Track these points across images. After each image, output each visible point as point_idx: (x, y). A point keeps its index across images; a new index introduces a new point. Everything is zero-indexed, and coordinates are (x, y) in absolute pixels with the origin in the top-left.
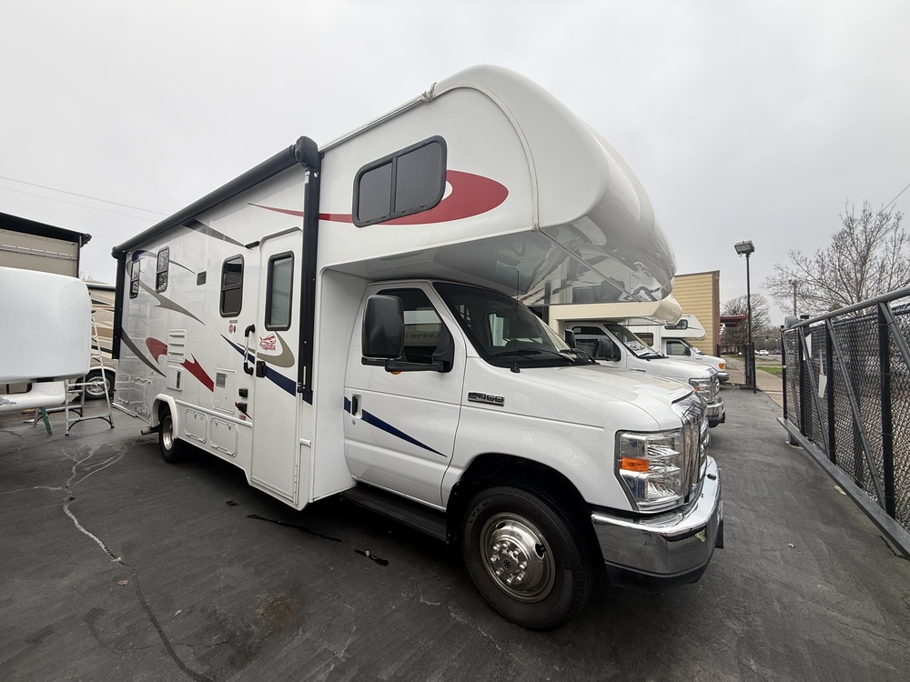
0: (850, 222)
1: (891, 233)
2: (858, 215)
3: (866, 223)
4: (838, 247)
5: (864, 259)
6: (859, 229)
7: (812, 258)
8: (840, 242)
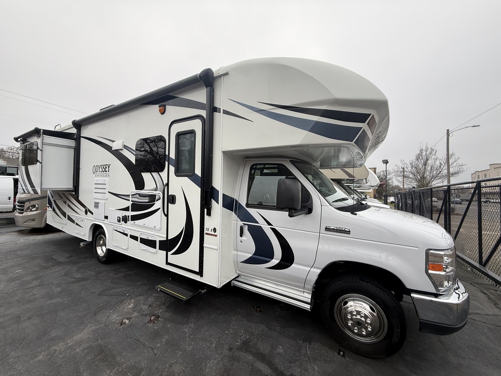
0: (421, 151)
1: (434, 156)
2: (424, 148)
3: (426, 151)
4: (417, 159)
5: (425, 164)
6: (424, 153)
7: (408, 163)
8: (418, 158)
